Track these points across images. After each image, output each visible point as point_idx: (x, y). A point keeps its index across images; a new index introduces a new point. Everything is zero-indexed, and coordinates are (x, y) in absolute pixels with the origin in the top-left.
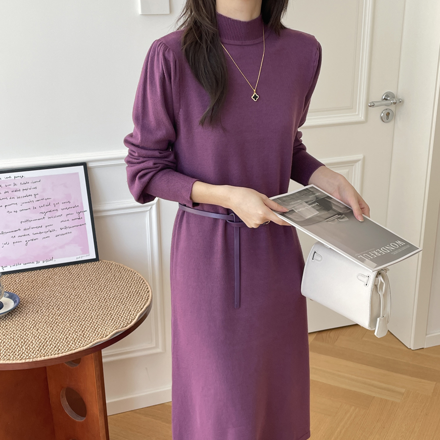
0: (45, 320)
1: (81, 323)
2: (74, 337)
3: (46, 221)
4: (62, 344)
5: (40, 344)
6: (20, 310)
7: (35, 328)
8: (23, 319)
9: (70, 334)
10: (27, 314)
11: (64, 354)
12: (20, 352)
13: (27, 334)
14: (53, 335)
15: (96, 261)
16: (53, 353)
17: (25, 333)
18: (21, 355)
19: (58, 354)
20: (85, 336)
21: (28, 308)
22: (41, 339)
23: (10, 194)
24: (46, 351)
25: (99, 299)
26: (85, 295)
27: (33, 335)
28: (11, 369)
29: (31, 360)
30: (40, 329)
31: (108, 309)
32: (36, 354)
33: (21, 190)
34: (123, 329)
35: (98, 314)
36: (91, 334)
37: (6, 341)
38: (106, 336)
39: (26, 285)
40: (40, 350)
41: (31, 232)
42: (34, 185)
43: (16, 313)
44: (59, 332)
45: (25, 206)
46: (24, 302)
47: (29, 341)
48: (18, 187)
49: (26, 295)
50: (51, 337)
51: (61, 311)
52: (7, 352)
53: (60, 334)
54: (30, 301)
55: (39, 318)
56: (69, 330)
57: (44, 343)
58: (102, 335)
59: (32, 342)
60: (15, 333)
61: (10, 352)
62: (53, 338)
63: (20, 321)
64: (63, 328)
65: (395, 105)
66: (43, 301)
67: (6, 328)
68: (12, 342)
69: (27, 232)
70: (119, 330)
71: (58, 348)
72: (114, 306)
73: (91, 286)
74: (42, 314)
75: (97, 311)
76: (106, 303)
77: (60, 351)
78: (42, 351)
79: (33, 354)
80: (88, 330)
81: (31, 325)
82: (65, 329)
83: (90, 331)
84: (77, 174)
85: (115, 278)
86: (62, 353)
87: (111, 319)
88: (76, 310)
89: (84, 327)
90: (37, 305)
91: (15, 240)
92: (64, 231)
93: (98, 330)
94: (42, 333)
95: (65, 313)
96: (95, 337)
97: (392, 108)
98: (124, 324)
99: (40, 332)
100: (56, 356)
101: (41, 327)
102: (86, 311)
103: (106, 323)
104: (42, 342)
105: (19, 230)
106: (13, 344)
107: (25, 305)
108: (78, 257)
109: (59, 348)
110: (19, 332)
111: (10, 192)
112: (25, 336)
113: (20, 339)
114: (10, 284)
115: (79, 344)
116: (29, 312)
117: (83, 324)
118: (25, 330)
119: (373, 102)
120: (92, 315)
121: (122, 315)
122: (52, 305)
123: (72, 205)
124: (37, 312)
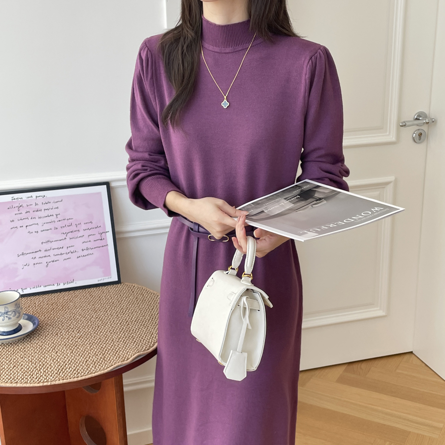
0: (65, 342)
1: (101, 346)
2: (95, 360)
3: (68, 242)
4: (81, 367)
5: (59, 367)
6: (39, 333)
7: (54, 351)
8: (41, 342)
9: (90, 357)
10: (46, 336)
11: (84, 378)
12: (38, 375)
13: (45, 357)
14: (73, 358)
15: (118, 284)
16: (72, 376)
17: (43, 356)
18: (39, 379)
19: (78, 377)
20: (105, 359)
21: (47, 330)
22: (60, 362)
23: (32, 214)
24: (65, 374)
25: (120, 321)
26: (106, 318)
27: (52, 358)
28: (28, 393)
29: (49, 384)
30: (59, 352)
31: (130, 331)
32: (55, 377)
33: (43, 210)
34: (145, 352)
35: (119, 336)
36: (112, 358)
37: (24, 364)
38: (127, 359)
39: (46, 307)
40: (58, 373)
41: (51, 253)
42: (55, 205)
43: (35, 335)
44: (79, 355)
45: (46, 227)
46: (44, 325)
47: (48, 364)
48: (40, 207)
49: (46, 317)
50: (71, 360)
51: (81, 333)
52: (24, 375)
53: (79, 357)
54: (50, 324)
55: (59, 340)
56: (89, 353)
57: (63, 366)
58: (123, 358)
59: (50, 365)
60: (33, 356)
61: (28, 375)
62: (73, 361)
63: (39, 344)
64: (83, 351)
65: (427, 125)
66: (63, 323)
67: (25, 351)
68: (30, 365)
69: (47, 254)
70: (141, 353)
71: (77, 371)
72: (136, 329)
73: (113, 308)
74: (62, 336)
75: (118, 333)
76: (127, 326)
77: (79, 374)
78: (61, 374)
79: (51, 378)
80: (109, 353)
81: (50, 348)
82: (85, 352)
83: (111, 354)
84: (99, 194)
85: (137, 301)
86: (82, 376)
87: (133, 342)
88: (96, 333)
89: (104, 350)
90: (57, 327)
91: (35, 261)
92: (85, 253)
93: (120, 353)
94: (61, 356)
95: (85, 336)
96: (116, 360)
97: (425, 128)
98: (146, 347)
99: (59, 355)
100: (76, 379)
101: (60, 350)
102: (107, 334)
103: (128, 346)
104: (61, 365)
105: (40, 251)
106: (31, 367)
107: (44, 327)
108: (100, 279)
109: (79, 371)
110: (38, 355)
111: (31, 212)
112: (43, 359)
113: (38, 362)
114: (29, 307)
115: (100, 367)
116: (48, 334)
117: (103, 347)
118: (43, 353)
119: (404, 122)
120: (113, 337)
121: (144, 338)
122: (72, 328)
123: (94, 225)
124: (57, 334)
